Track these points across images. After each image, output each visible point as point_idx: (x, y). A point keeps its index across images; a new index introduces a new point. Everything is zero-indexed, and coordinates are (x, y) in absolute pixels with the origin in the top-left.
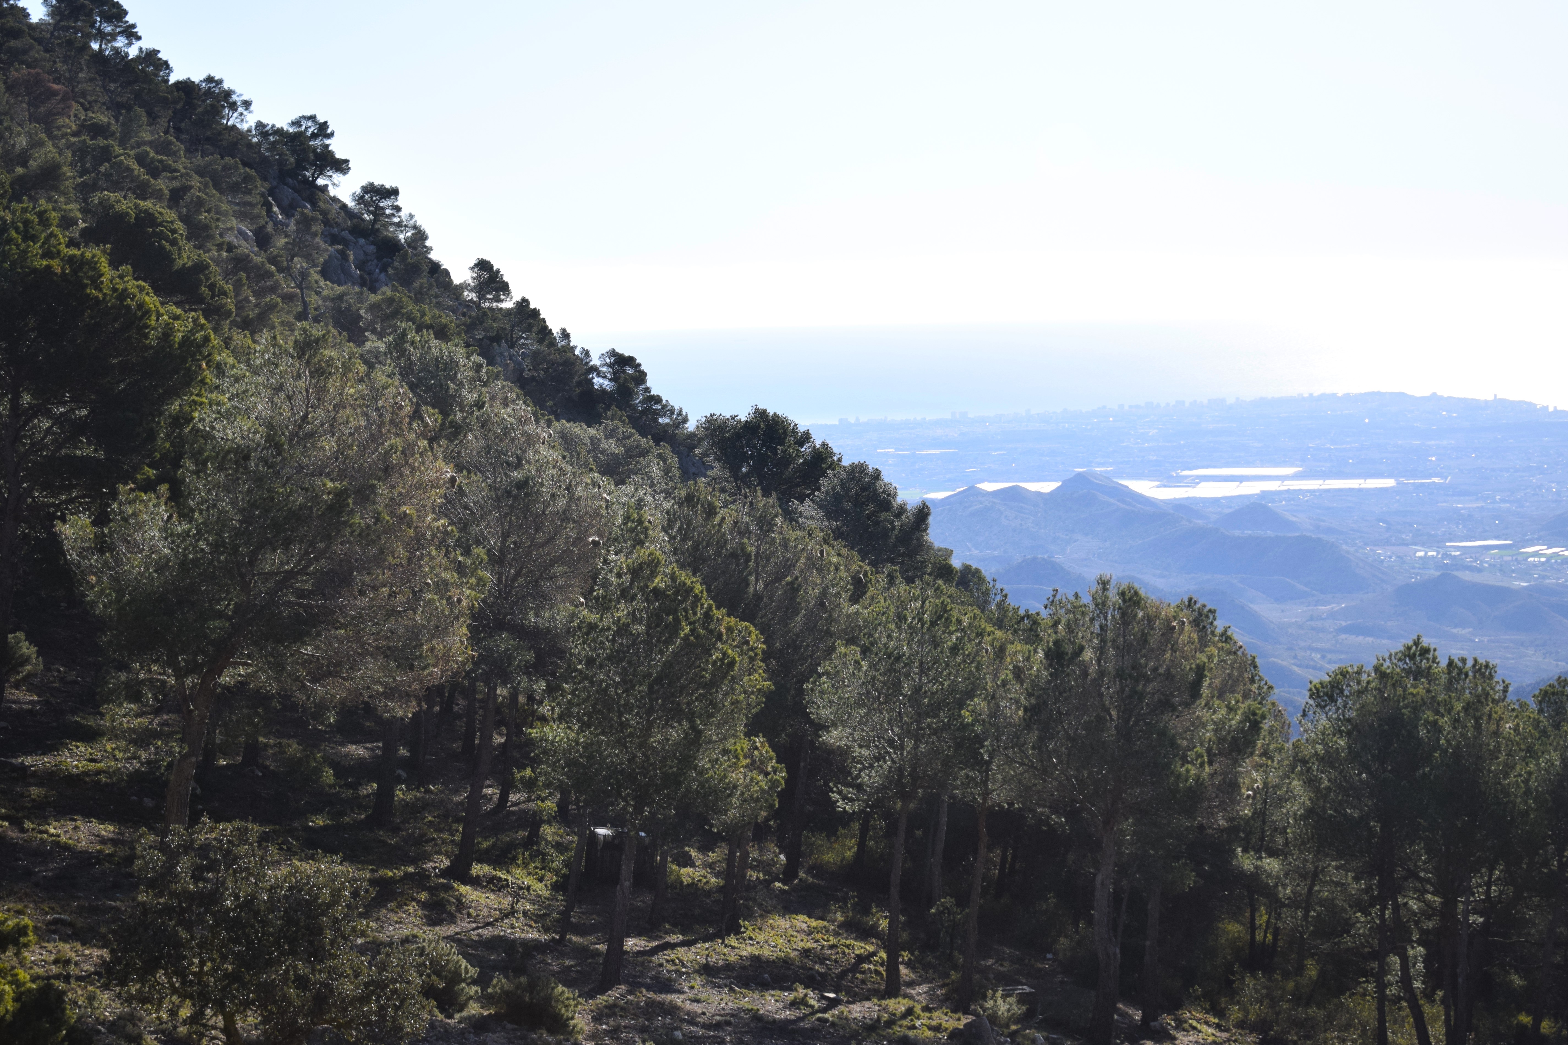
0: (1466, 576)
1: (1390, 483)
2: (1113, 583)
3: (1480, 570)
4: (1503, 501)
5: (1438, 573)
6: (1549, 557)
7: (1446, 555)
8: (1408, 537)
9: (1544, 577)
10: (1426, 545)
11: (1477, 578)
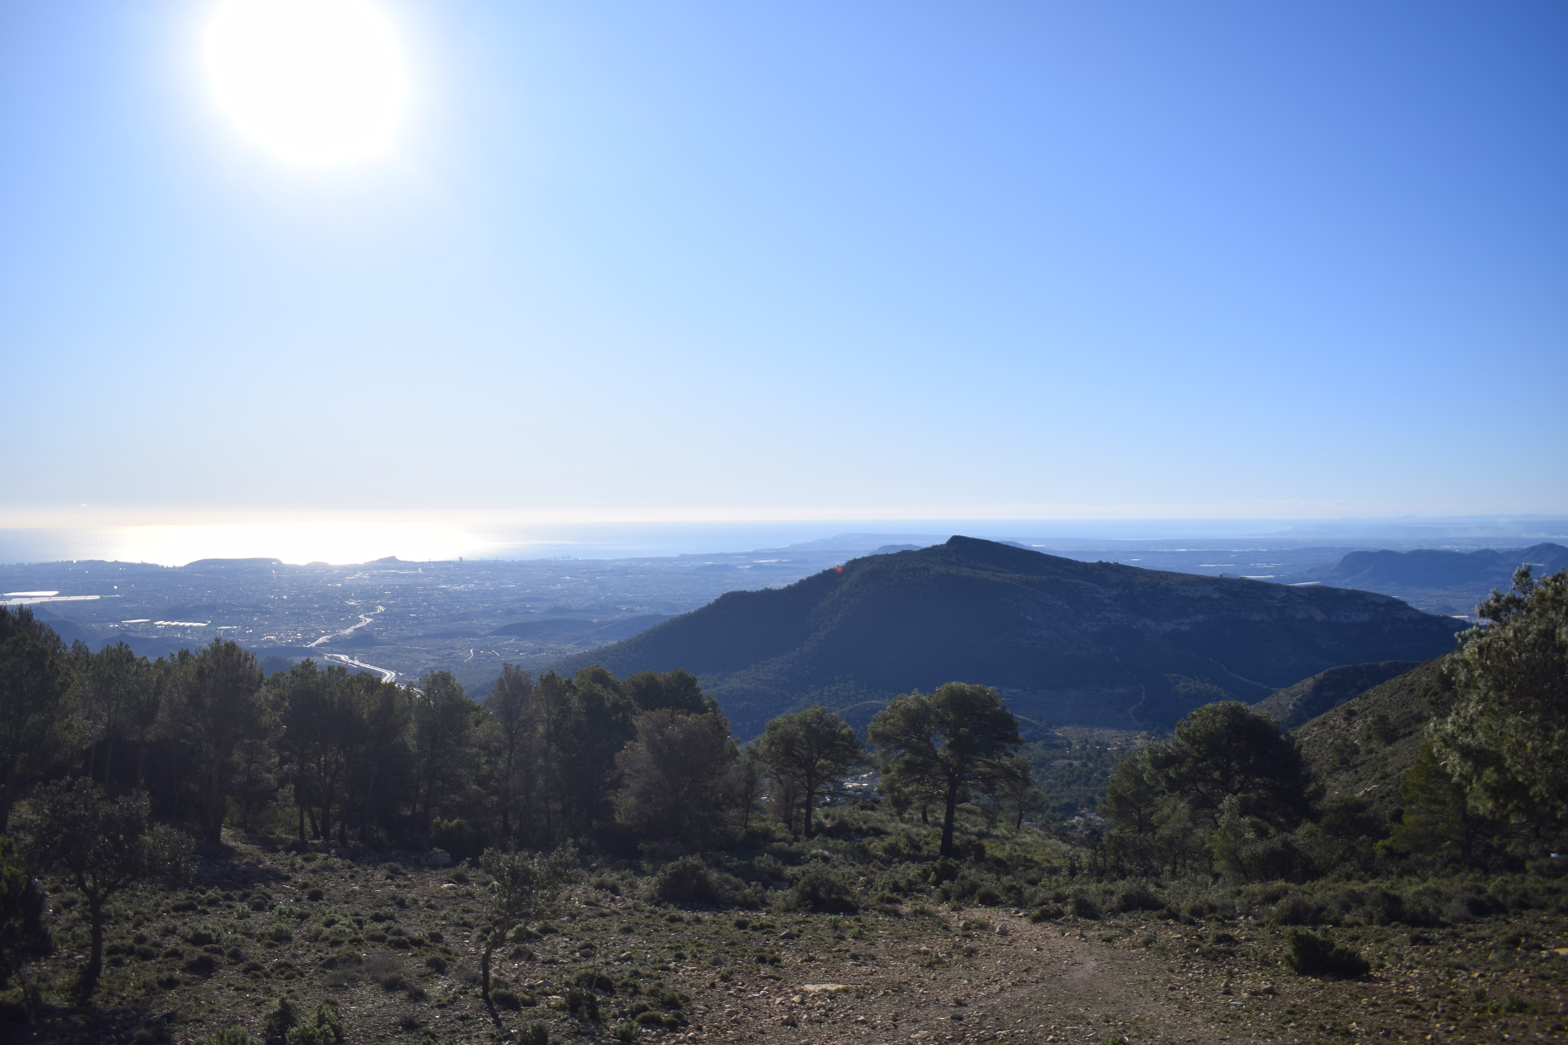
0: (131, 634)
1: (97, 597)
2: (222, 640)
3: (137, 632)
4: (146, 603)
5: (119, 634)
6: (166, 626)
7: (122, 626)
8: (106, 619)
9: (164, 634)
10: (114, 622)
11: (136, 635)
